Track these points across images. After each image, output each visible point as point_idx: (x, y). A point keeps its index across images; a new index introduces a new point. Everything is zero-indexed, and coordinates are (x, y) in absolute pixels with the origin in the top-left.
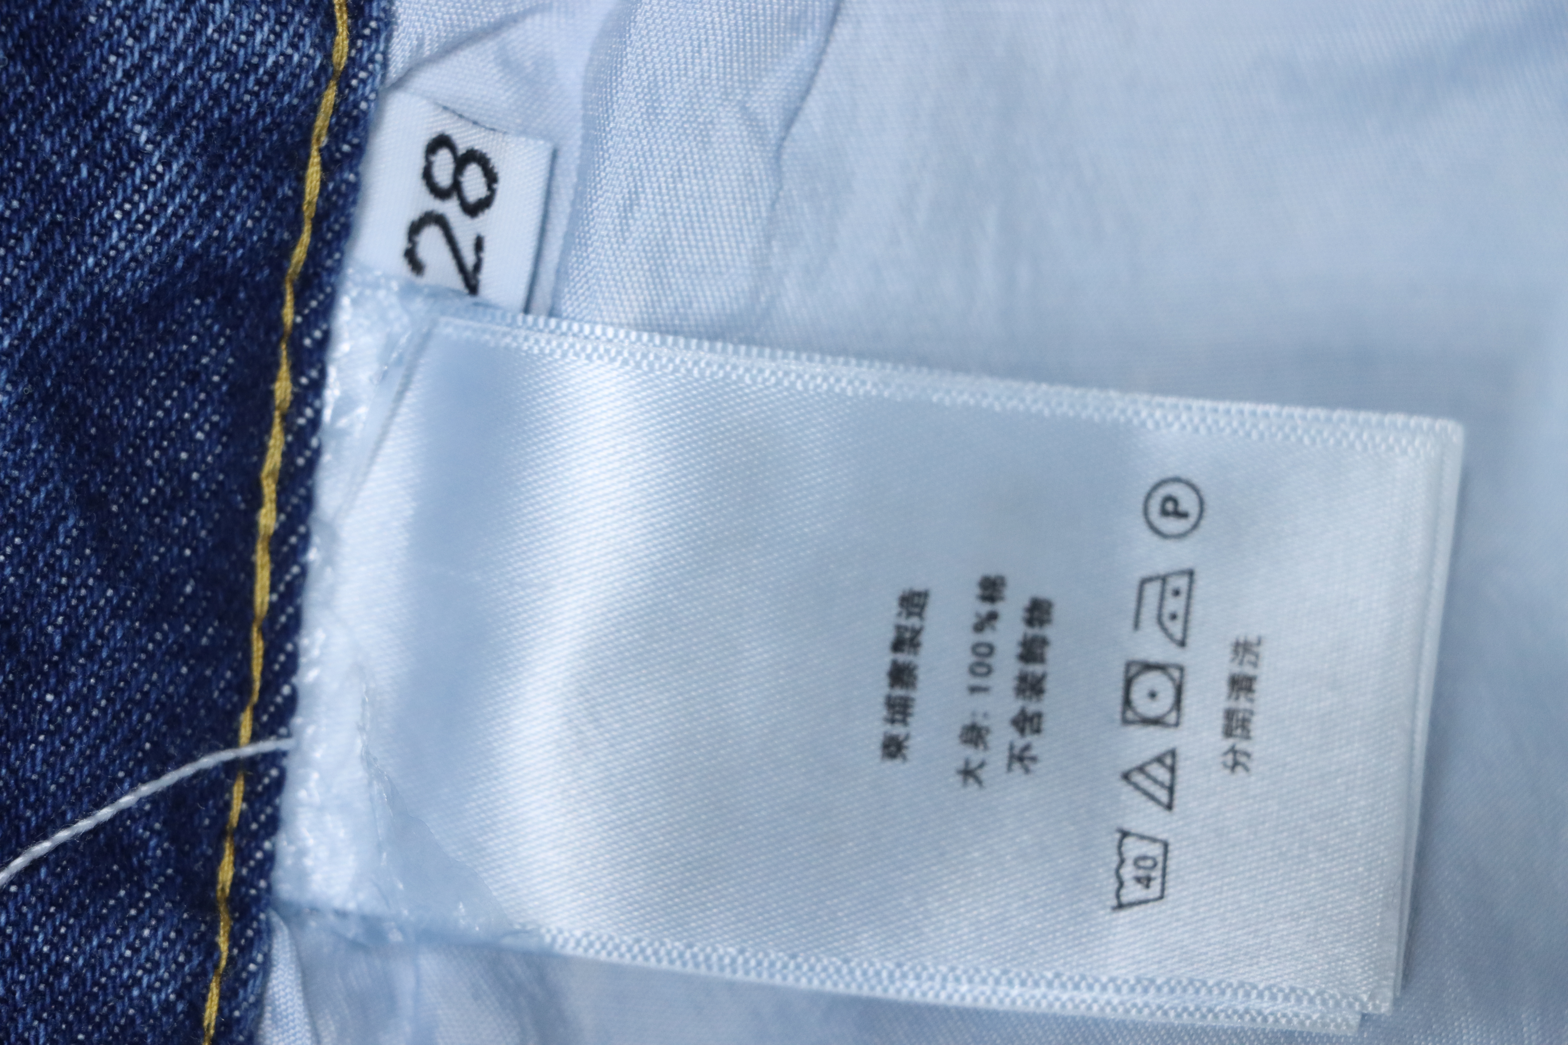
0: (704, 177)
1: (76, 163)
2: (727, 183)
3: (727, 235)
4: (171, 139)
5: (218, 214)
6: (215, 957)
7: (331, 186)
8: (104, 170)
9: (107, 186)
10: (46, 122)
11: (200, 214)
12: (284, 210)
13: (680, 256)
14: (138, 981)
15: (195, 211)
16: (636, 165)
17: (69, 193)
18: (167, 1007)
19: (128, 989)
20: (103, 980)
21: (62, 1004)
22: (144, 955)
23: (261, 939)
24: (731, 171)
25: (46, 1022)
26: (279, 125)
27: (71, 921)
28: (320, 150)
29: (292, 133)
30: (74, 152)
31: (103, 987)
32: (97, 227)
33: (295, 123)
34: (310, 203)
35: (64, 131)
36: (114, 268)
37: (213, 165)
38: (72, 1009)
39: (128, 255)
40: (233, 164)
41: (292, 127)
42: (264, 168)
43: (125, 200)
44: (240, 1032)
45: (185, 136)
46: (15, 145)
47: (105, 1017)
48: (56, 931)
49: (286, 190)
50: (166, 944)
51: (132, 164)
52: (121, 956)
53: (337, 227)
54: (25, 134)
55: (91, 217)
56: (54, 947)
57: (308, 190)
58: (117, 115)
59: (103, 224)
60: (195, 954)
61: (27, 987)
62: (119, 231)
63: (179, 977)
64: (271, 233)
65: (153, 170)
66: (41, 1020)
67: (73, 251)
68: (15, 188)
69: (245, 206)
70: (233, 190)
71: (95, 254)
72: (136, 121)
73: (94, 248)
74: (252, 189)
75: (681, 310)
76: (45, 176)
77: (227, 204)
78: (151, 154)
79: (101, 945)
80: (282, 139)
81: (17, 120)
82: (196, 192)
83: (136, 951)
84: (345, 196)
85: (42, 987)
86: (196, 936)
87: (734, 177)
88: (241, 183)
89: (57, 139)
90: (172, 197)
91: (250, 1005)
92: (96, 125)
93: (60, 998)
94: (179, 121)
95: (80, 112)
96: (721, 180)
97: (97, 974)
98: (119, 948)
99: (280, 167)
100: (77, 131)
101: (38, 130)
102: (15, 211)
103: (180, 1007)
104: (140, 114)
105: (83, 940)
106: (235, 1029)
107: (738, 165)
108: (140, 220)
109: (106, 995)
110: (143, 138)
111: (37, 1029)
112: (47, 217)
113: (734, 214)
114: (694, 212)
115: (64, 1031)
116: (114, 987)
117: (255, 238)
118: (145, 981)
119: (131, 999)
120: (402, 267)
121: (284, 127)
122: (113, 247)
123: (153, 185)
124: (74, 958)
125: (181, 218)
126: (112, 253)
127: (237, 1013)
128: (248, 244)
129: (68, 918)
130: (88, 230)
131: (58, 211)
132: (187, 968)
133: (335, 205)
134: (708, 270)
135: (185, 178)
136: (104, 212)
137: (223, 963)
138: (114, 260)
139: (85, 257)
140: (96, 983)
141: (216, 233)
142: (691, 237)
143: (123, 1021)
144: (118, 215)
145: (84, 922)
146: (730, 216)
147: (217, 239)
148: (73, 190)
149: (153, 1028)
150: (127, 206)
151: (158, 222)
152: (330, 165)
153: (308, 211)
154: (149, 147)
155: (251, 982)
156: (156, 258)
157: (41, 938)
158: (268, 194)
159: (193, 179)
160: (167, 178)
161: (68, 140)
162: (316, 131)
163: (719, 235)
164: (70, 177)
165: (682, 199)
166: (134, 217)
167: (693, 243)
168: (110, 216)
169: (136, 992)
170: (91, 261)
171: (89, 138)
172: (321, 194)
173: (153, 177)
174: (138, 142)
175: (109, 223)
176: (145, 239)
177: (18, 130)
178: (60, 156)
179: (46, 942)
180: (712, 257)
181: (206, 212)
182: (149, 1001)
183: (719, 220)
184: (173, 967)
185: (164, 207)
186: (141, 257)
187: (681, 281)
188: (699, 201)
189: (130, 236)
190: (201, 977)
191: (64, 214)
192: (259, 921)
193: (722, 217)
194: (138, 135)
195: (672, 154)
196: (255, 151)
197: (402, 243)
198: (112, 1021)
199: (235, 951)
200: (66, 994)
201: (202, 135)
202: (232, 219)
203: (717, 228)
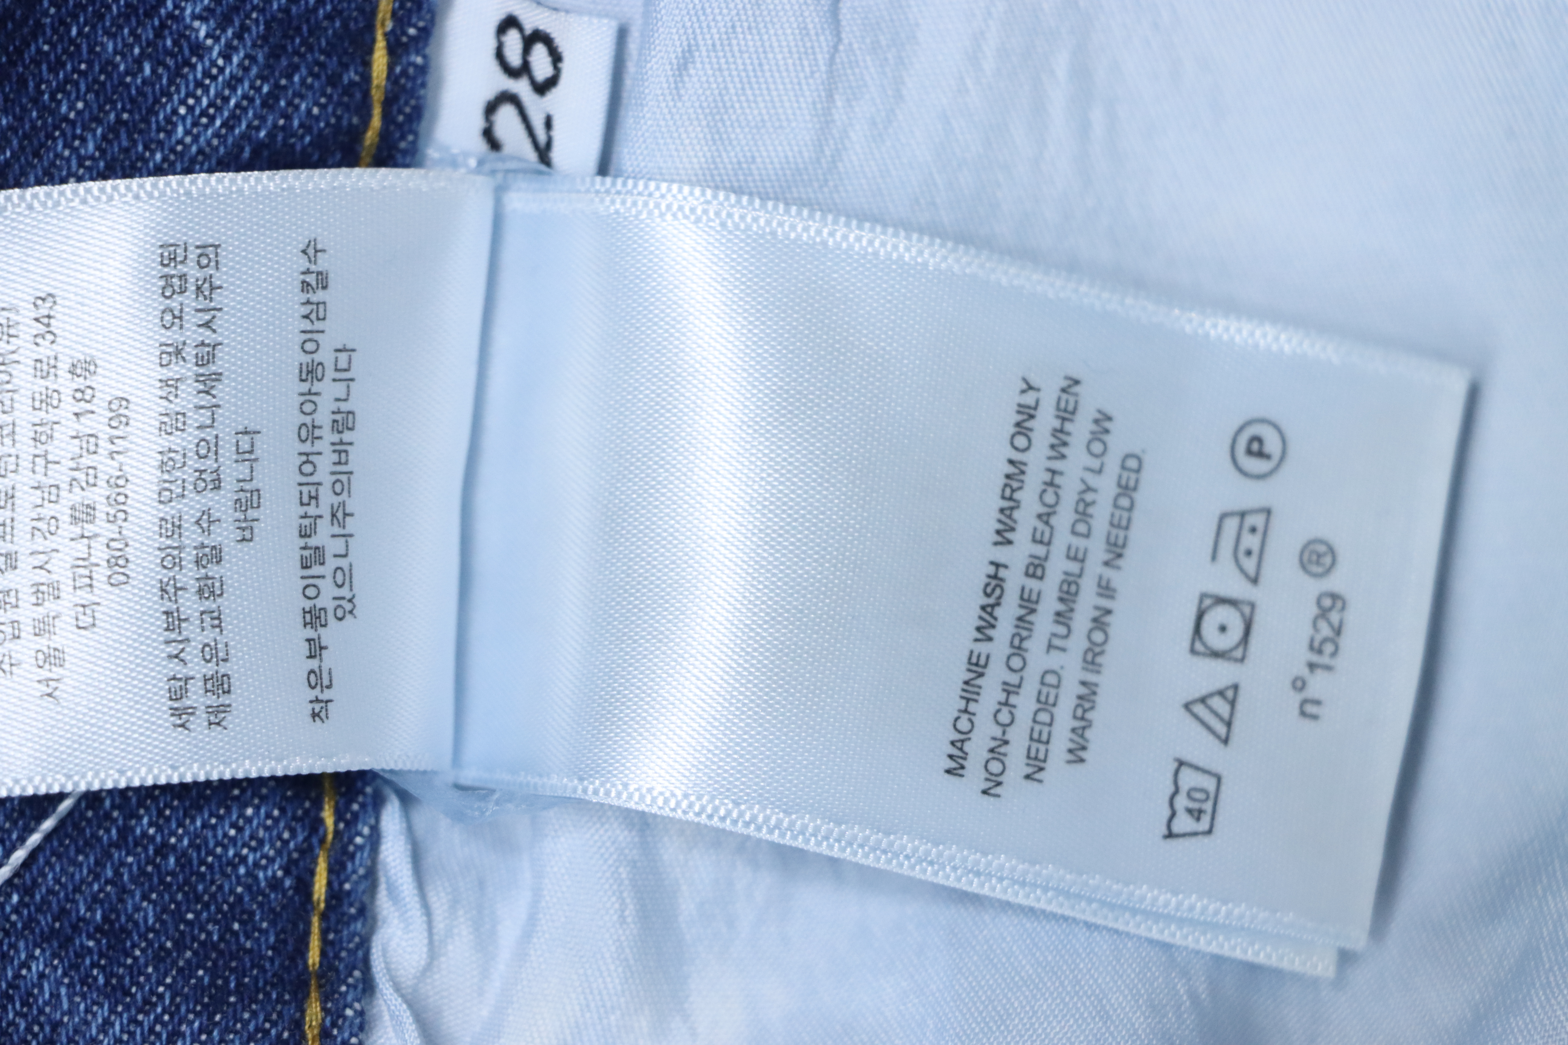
0: (759, 33)
1: (139, 62)
2: (782, 38)
3: (786, 89)
4: (230, 32)
5: (283, 103)
6: (321, 832)
7: (398, 69)
8: (167, 67)
9: (171, 82)
10: (108, 24)
11: (264, 104)
12: (351, 96)
13: (739, 111)
14: (243, 860)
15: (258, 102)
16: (689, 24)
17: (134, 92)
18: (275, 884)
19: (235, 867)
20: (210, 859)
21: (170, 885)
22: (247, 833)
23: (366, 812)
24: (786, 25)
25: (154, 903)
26: (340, 13)
27: (176, 803)
28: (386, 35)
29: (356, 20)
30: (137, 51)
31: (210, 867)
32: (163, 123)
33: (357, 9)
34: (378, 87)
35: (126, 31)
36: (182, 162)
37: (275, 54)
38: (180, 889)
39: (194, 149)
40: (296, 53)
41: (355, 14)
42: (329, 55)
43: (188, 95)
44: (351, 905)
45: (244, 28)
46: (78, 47)
47: (213, 896)
48: (160, 813)
49: (352, 75)
50: (269, 822)
51: (194, 60)
52: (225, 835)
53: (408, 110)
54: (87, 36)
55: (157, 114)
56: (159, 829)
57: (375, 74)
58: (177, 12)
59: (168, 120)
60: (299, 830)
61: (135, 868)
62: (184, 126)
63: (285, 855)
64: (339, 118)
65: (213, 63)
66: (150, 901)
67: (140, 148)
68: (78, 90)
69: (310, 94)
70: (296, 79)
71: (162, 150)
72: (194, 17)
73: (161, 143)
74: (316, 76)
75: (744, 166)
76: (109, 76)
77: (290, 92)
78: (211, 49)
79: (204, 826)
80: (345, 25)
81: (78, 24)
82: (258, 82)
83: (240, 830)
84: (414, 79)
85: (150, 869)
86: (300, 812)
87: (789, 31)
88: (304, 71)
89: (119, 40)
90: (234, 89)
91: (360, 877)
92: (157, 23)
93: (169, 879)
94: (238, 14)
95: (141, 11)
96: (776, 34)
97: (203, 853)
98: (223, 827)
99: (346, 52)
100: (139, 31)
101: (100, 32)
102: (79, 113)
103: (288, 883)
104: (198, 10)
105: (188, 821)
106: (346, 901)
107: (792, 19)
108: (204, 113)
109: (213, 873)
110: (202, 33)
111: (145, 910)
112: (112, 116)
113: (791, 68)
114: (750, 68)
115: (173, 912)
116: (220, 866)
117: (322, 125)
118: (251, 859)
119: (238, 877)
120: (480, 145)
121: (345, 14)
122: (180, 142)
123: (214, 78)
124: (180, 839)
125: (245, 110)
126: (179, 148)
127: (347, 886)
128: (315, 131)
129: (172, 800)
130: (154, 126)
131: (124, 109)
132: (292, 845)
133: (403, 88)
134: (769, 124)
135: (246, 70)
136: (169, 108)
137: (330, 837)
138: (182, 154)
139: (153, 152)
140: (202, 862)
141: (281, 122)
142: (749, 92)
143: (232, 899)
144: (182, 111)
145: (187, 804)
146: (787, 70)
147: (283, 128)
148: (137, 88)
149: (261, 905)
150: (191, 101)
151: (222, 115)
152: (395, 49)
153: (377, 96)
154: (209, 42)
155: (358, 855)
156: (222, 150)
157: (145, 820)
158: (333, 80)
159: (254, 71)
160: (228, 71)
161: (131, 40)
162: (380, 16)
163: (777, 89)
164: (134, 76)
165: (737, 54)
166: (197, 111)
167: (751, 98)
168: (175, 112)
169: (242, 870)
170: (158, 156)
171: (151, 36)
172: (388, 77)
173: (214, 71)
174: (197, 37)
175: (174, 119)
176: (210, 132)
177: (80, 33)
178: (124, 56)
179: (150, 824)
180: (772, 111)
181: (269, 102)
182: (256, 878)
183: (777, 75)
184: (279, 844)
185: (226, 100)
186: (207, 150)
187: (741, 136)
188: (754, 56)
189: (195, 131)
190: (307, 852)
191: (130, 112)
192: (364, 794)
193: (779, 71)
194: (197, 31)
195: (725, 11)
196: (318, 39)
197: (479, 123)
198: (220, 900)
199: (342, 826)
200: (173, 874)
201: (262, 27)
202: (297, 108)
203: (775, 83)
